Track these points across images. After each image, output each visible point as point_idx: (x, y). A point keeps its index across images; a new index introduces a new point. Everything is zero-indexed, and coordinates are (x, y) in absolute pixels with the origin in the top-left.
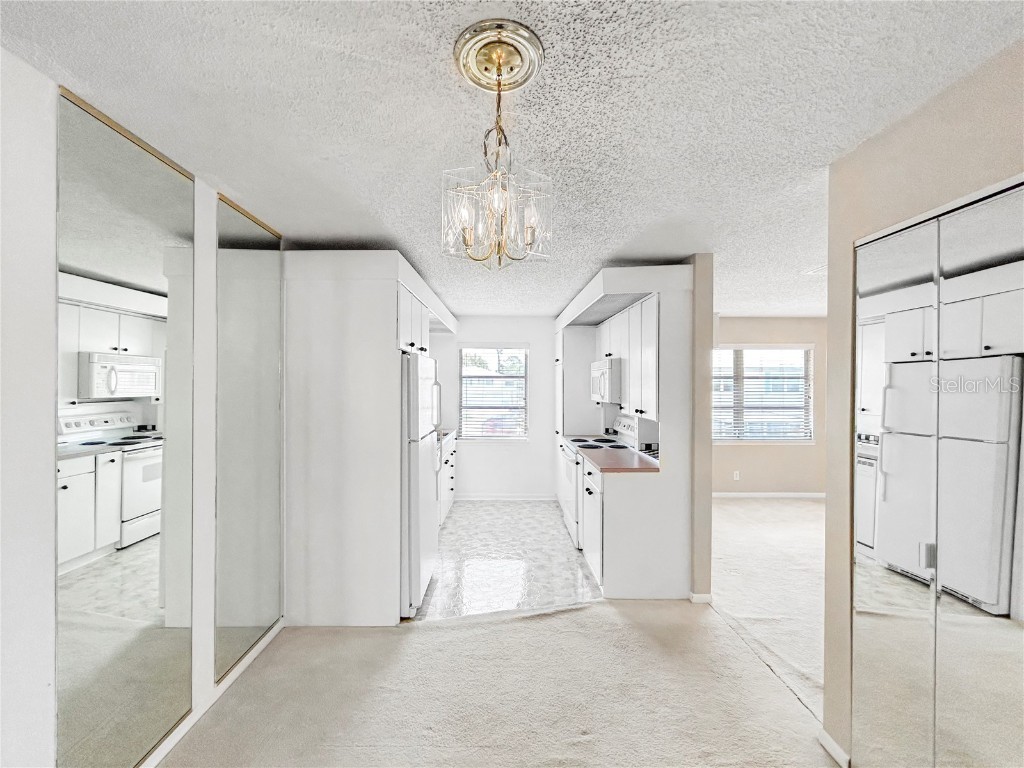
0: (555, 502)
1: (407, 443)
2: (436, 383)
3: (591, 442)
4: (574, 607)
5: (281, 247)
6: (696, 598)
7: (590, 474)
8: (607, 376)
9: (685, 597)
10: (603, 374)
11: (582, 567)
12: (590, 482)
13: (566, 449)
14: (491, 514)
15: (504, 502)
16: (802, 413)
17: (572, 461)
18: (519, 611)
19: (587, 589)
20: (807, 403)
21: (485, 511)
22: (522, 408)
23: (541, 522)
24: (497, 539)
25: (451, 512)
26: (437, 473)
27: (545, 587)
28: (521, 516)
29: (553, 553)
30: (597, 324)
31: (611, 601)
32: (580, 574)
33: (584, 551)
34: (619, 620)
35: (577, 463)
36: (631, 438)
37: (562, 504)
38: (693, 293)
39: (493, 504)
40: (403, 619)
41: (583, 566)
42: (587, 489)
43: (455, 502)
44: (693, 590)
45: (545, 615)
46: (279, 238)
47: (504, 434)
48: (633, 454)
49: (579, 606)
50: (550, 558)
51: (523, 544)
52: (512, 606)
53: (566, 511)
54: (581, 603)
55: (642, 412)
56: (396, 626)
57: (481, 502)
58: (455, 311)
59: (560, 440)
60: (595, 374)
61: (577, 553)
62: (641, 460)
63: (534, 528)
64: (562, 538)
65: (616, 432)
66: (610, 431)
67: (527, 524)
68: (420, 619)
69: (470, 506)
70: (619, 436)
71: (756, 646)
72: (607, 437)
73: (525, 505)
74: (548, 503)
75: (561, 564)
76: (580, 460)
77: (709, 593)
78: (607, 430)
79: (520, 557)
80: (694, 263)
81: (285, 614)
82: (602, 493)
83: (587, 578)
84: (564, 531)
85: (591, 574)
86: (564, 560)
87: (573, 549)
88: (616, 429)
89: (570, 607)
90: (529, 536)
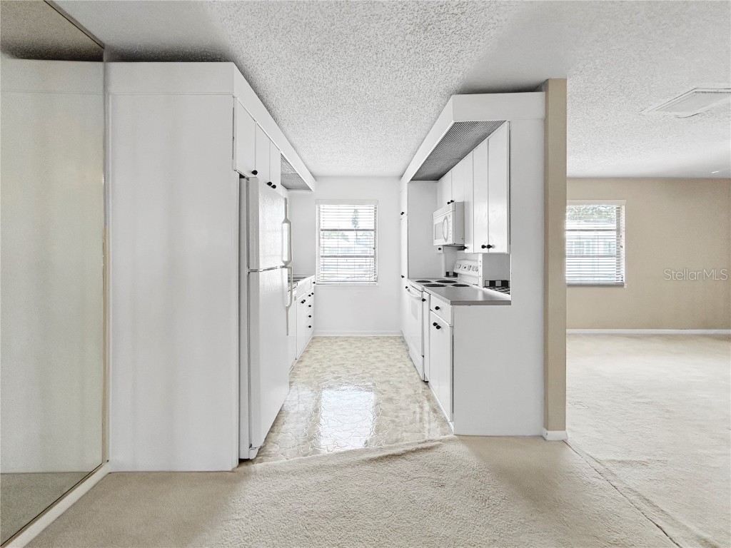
0: (400, 337)
1: (246, 273)
2: (286, 221)
3: (434, 282)
4: (424, 445)
5: (105, 58)
6: (552, 435)
7: (437, 308)
8: (450, 219)
9: (537, 434)
10: (446, 218)
11: (429, 400)
12: (436, 316)
13: (411, 289)
14: (344, 349)
15: (357, 338)
16: (614, 260)
17: (418, 298)
18: (367, 451)
19: (434, 425)
20: (618, 253)
21: (339, 346)
22: (371, 257)
23: (389, 356)
24: (348, 372)
25: (309, 346)
26: (287, 309)
27: (393, 421)
28: (371, 350)
29: (400, 385)
30: (438, 178)
31: (462, 438)
32: (427, 407)
33: (431, 382)
34: (473, 461)
35: (424, 300)
36: (474, 277)
37: (407, 340)
38: (545, 121)
39: (346, 339)
40: (242, 461)
41: (430, 398)
42: (435, 324)
43: (314, 338)
44: (546, 426)
45: (394, 456)
46: (102, 46)
47: (356, 279)
48: (476, 291)
49: (429, 445)
50: (397, 390)
51: (372, 376)
52: (359, 445)
53: (411, 345)
54: (431, 441)
55: (489, 247)
56: (232, 471)
57: (337, 338)
58: (313, 170)
59: (406, 282)
60: (438, 220)
61: (422, 385)
62: (485, 294)
63: (382, 361)
64: (408, 370)
65: (455, 275)
66: (451, 274)
67: (376, 357)
68: (261, 461)
69: (327, 341)
70: (459, 278)
71: (633, 498)
72: (447, 279)
73: (376, 341)
74: (394, 338)
75: (408, 397)
76: (426, 296)
77: (565, 430)
78: (447, 274)
79: (369, 389)
80: (546, 90)
81: (110, 459)
82: (452, 327)
83: (435, 411)
84: (410, 364)
85: (438, 407)
86: (411, 392)
87: (418, 380)
88: (455, 271)
89: (420, 446)
90: (378, 368)
